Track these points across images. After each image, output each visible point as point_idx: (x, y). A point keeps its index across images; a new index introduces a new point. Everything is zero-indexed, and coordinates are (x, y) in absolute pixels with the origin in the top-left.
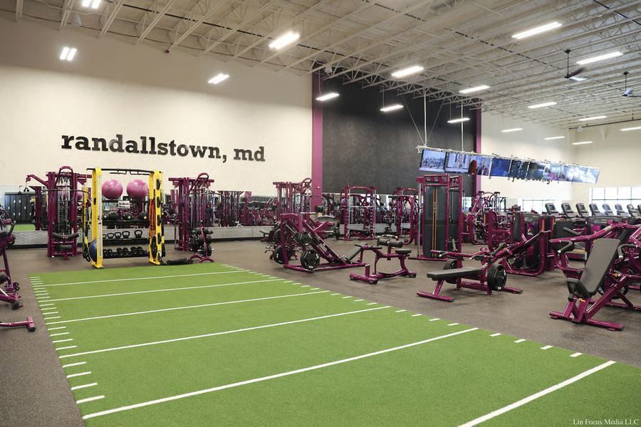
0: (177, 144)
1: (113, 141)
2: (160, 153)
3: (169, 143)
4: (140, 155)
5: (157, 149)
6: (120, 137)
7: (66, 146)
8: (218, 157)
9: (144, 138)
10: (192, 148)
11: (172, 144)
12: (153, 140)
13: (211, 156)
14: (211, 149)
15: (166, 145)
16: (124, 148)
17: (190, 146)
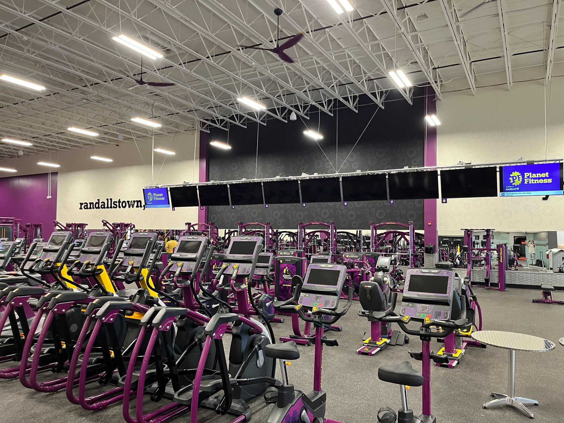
0: (122, 201)
1: (96, 203)
2: (114, 207)
3: (118, 201)
4: (106, 209)
5: (113, 205)
6: (98, 200)
7: (81, 208)
8: (141, 206)
9: (107, 199)
10: (128, 202)
11: (119, 202)
12: (111, 199)
13: (137, 206)
14: (138, 202)
15: (116, 202)
16: (100, 207)
17: (127, 201)
